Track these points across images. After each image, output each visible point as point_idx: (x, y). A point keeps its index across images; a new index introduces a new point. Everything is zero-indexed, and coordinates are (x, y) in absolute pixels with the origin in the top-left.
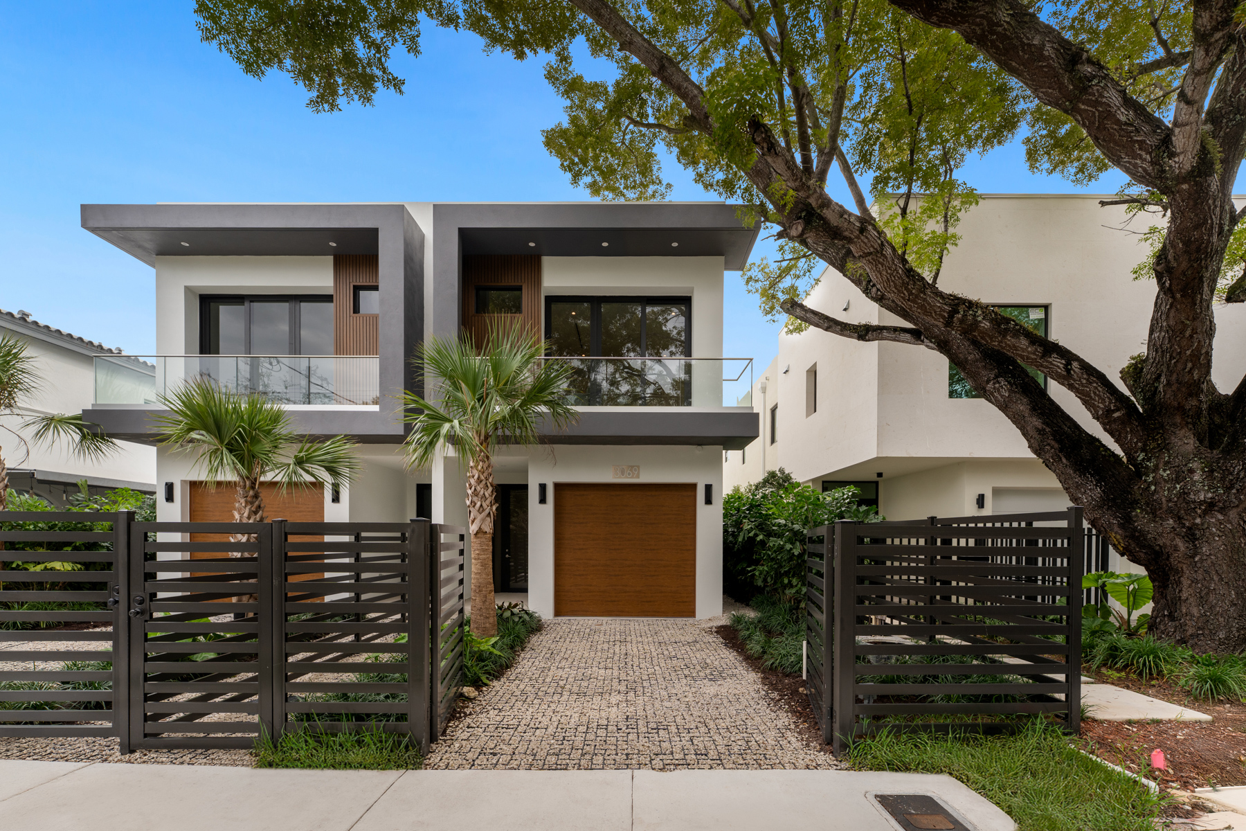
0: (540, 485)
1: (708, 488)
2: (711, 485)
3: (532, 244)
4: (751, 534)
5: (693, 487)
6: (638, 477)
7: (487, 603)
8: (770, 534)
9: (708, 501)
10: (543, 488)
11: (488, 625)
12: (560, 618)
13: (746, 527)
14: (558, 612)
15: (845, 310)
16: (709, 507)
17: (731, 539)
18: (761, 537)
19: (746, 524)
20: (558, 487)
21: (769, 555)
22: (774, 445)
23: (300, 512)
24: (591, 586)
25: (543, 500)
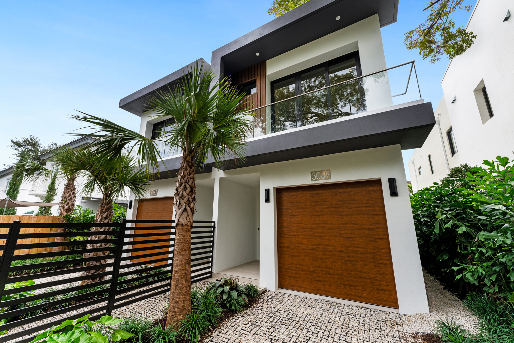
0: (266, 190)
1: (392, 182)
2: (394, 179)
3: (258, 54)
4: (449, 225)
5: (378, 182)
6: (330, 178)
7: (178, 288)
8: (478, 227)
9: (394, 193)
10: (268, 191)
11: (176, 310)
12: (283, 291)
13: (440, 217)
14: (281, 285)
15: (506, 19)
16: (395, 199)
17: (425, 229)
18: (463, 229)
19: (439, 214)
20: (279, 191)
21: (482, 254)
22: (455, 155)
23: (168, 212)
24: (303, 265)
25: (267, 200)
